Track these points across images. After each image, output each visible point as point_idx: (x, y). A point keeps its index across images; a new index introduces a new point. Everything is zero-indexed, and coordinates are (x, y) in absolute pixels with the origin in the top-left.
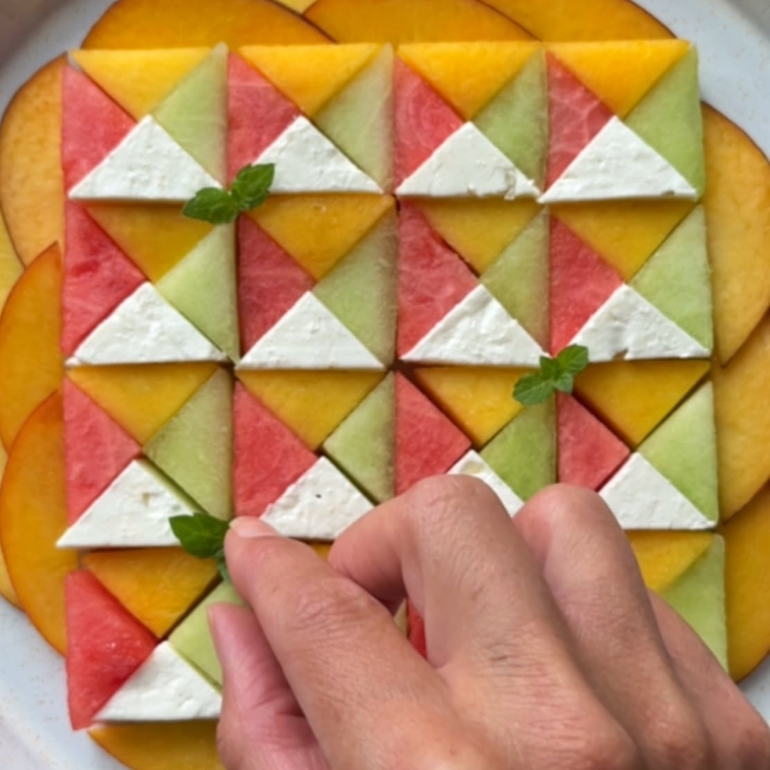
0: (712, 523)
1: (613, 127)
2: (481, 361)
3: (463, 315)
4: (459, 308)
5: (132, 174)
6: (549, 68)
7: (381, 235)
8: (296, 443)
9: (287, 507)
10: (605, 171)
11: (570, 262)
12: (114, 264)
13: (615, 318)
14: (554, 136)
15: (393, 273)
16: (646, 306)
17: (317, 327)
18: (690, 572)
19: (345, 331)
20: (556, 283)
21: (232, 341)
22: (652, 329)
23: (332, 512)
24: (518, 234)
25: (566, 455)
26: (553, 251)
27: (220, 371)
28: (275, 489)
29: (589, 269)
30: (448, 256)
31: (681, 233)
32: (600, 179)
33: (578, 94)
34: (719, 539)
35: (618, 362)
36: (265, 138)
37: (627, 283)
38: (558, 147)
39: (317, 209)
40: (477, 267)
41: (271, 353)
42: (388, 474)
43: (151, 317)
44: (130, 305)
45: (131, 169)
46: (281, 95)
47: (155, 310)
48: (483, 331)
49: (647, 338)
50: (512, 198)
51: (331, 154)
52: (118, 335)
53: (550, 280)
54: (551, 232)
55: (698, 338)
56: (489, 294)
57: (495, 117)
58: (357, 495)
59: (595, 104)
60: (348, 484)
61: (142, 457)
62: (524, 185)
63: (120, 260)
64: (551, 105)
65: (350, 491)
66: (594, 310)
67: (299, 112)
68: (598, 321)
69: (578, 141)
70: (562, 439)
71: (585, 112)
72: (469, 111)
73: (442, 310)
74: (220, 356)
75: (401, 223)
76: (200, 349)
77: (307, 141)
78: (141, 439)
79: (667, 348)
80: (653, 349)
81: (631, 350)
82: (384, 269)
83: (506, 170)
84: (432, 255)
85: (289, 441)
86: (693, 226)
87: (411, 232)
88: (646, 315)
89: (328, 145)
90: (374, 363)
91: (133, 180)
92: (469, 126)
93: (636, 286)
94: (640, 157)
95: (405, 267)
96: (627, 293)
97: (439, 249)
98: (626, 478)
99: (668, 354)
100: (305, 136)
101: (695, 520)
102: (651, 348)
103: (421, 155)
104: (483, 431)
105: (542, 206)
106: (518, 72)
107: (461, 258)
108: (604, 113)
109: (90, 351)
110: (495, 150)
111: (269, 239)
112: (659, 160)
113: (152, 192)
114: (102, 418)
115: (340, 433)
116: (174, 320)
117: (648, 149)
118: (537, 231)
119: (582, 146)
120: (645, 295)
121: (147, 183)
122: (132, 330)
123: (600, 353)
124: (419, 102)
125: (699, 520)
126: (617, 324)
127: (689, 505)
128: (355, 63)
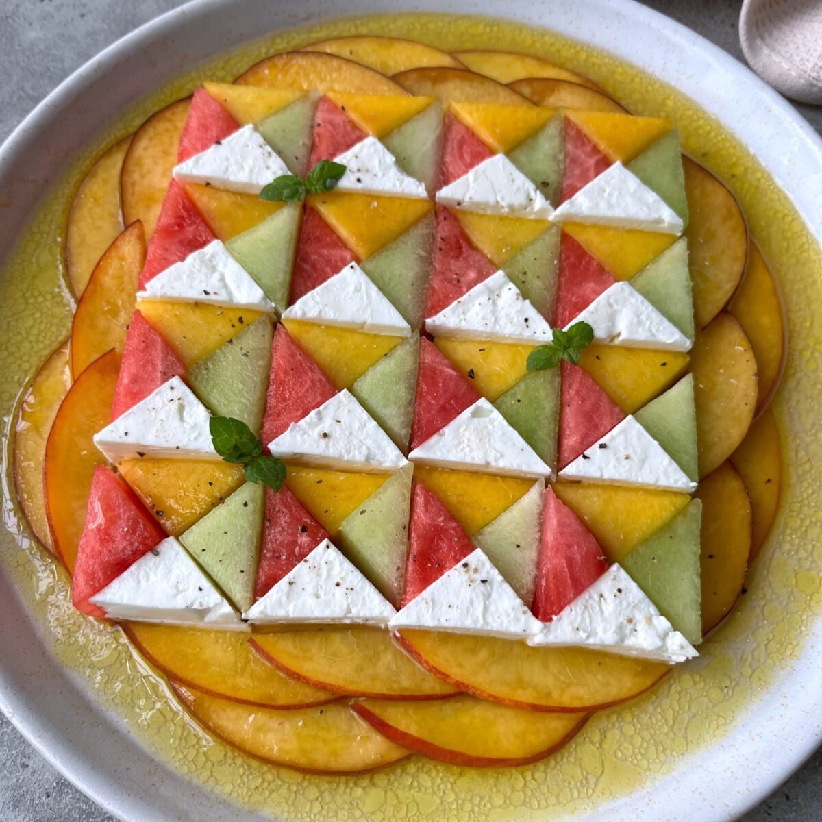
0: (693, 485)
1: (617, 169)
6: (566, 128)
7: (421, 231)
8: (323, 378)
9: (312, 425)
11: (575, 265)
13: (612, 305)
14: (568, 174)
15: (427, 261)
16: (638, 298)
19: (380, 295)
20: (564, 280)
21: (282, 293)
22: (643, 316)
26: (563, 256)
28: (300, 413)
31: (667, 254)
33: (588, 147)
34: (697, 501)
37: (624, 281)
38: (569, 181)
39: (370, 204)
40: (496, 262)
42: (407, 414)
53: (560, 276)
54: (562, 242)
55: (682, 331)
56: (507, 279)
57: (521, 157)
58: (373, 424)
59: (601, 156)
62: (541, 205)
64: (566, 153)
66: (594, 300)
69: (586, 178)
71: (592, 161)
73: (465, 288)
75: (438, 222)
78: (188, 362)
81: (623, 333)
82: (420, 257)
83: (528, 191)
84: (461, 249)
85: (317, 375)
87: (446, 229)
92: (500, 157)
94: (637, 192)
95: (437, 256)
96: (623, 287)
97: (465, 246)
101: (678, 480)
104: (491, 390)
106: (542, 127)
108: (606, 163)
111: (327, 225)
112: (653, 196)
115: (368, 376)
118: (551, 237)
119: (587, 181)
123: (600, 331)
124: (462, 141)
125: (682, 481)
127: (675, 465)
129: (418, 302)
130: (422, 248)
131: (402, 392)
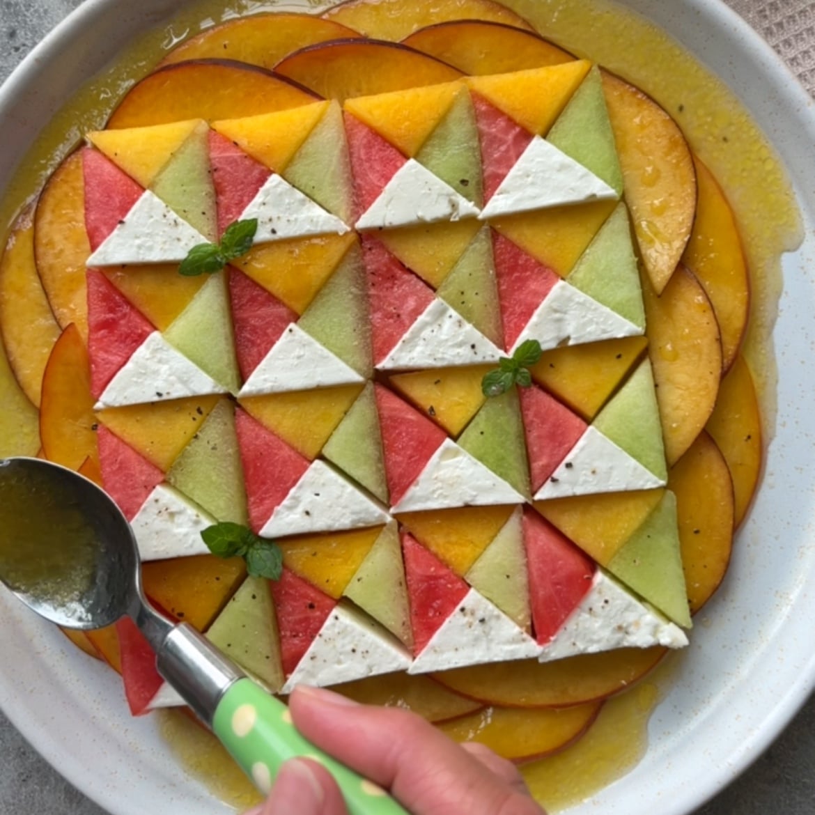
0: (663, 482)
1: (537, 145)
2: (444, 363)
3: (426, 324)
4: (421, 318)
5: (138, 242)
6: (474, 103)
7: (349, 268)
8: (292, 453)
9: (290, 508)
10: (533, 184)
11: (513, 269)
12: (129, 321)
13: (556, 311)
14: (487, 162)
15: (364, 298)
16: (581, 297)
17: (302, 353)
18: (647, 525)
19: (326, 352)
20: (504, 287)
21: (231, 374)
22: (589, 316)
23: (330, 507)
24: (466, 250)
25: (533, 436)
26: (498, 260)
27: (222, 401)
28: (279, 495)
29: (528, 273)
30: (406, 277)
31: (606, 229)
32: (530, 191)
33: (502, 123)
34: (670, 493)
35: (564, 348)
36: (245, 199)
37: (563, 279)
38: (490, 170)
39: (291, 252)
40: (433, 283)
41: (265, 380)
42: (379, 470)
43: (160, 361)
44: (142, 352)
45: (137, 237)
46: (255, 160)
47: (164, 355)
48: (443, 337)
49: (585, 325)
50: (457, 219)
51: (302, 203)
52: (135, 379)
53: (499, 284)
54: (494, 244)
55: (632, 319)
56: (446, 304)
57: (434, 152)
58: (350, 488)
59: (518, 129)
60: (341, 480)
61: (165, 483)
62: (467, 206)
63: (133, 316)
64: (480, 135)
65: (343, 486)
66: (537, 306)
67: (271, 172)
68: (540, 315)
69: (508, 162)
70: (527, 421)
71: (510, 137)
72: (411, 149)
73: (407, 322)
74: (221, 389)
75: (364, 254)
76: (205, 384)
77: (280, 194)
78: (163, 467)
79: (604, 331)
80: (593, 333)
81: (573, 336)
82: (356, 296)
83: (448, 195)
84: (393, 277)
85: (286, 452)
86: (618, 222)
87: (374, 261)
88: (582, 304)
89: (300, 195)
90: (356, 377)
91: (139, 247)
92: (412, 162)
93: (573, 282)
94: (563, 168)
95: (372, 292)
96: (563, 288)
97: (399, 273)
98: (582, 449)
99: (605, 336)
100: (279, 190)
101: (648, 481)
102: (590, 333)
103: (375, 192)
104: (454, 424)
105: (483, 221)
106: (449, 110)
107: (419, 277)
108: (525, 136)
109: (112, 395)
110: (438, 179)
111: (255, 284)
112: (580, 169)
113: (155, 256)
114: (130, 453)
115: (334, 440)
116: (181, 362)
117: (569, 160)
118: (482, 245)
119: (510, 167)
120: (581, 289)
121: (150, 249)
122: (145, 374)
123: (548, 343)
124: (369, 146)
125: (651, 480)
126: (557, 315)
127: (641, 467)
128: (309, 122)
129: (364, 348)
130: (355, 286)
131: (369, 448)
